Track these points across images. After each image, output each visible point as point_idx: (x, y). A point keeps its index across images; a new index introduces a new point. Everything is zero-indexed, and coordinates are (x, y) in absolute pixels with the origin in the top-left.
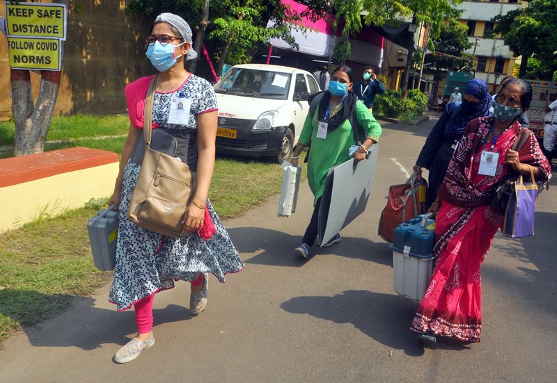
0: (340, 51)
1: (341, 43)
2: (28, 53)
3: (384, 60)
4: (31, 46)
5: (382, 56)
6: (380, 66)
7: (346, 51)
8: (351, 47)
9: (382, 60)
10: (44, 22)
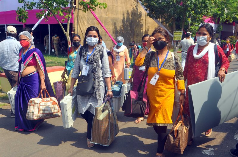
0: (219, 29)
1: (219, 26)
2: (177, 38)
3: (235, 30)
4: (177, 37)
5: (234, 28)
6: (233, 32)
7: (221, 29)
8: (223, 27)
9: (234, 30)
10: (179, 34)
